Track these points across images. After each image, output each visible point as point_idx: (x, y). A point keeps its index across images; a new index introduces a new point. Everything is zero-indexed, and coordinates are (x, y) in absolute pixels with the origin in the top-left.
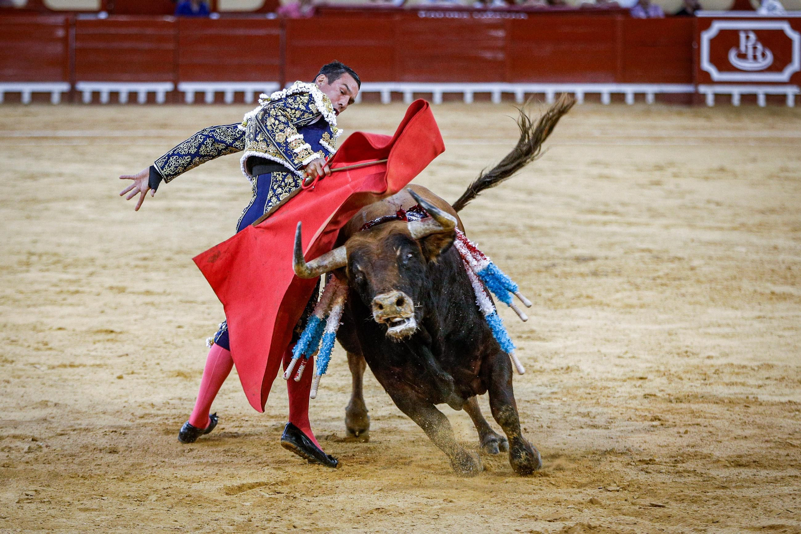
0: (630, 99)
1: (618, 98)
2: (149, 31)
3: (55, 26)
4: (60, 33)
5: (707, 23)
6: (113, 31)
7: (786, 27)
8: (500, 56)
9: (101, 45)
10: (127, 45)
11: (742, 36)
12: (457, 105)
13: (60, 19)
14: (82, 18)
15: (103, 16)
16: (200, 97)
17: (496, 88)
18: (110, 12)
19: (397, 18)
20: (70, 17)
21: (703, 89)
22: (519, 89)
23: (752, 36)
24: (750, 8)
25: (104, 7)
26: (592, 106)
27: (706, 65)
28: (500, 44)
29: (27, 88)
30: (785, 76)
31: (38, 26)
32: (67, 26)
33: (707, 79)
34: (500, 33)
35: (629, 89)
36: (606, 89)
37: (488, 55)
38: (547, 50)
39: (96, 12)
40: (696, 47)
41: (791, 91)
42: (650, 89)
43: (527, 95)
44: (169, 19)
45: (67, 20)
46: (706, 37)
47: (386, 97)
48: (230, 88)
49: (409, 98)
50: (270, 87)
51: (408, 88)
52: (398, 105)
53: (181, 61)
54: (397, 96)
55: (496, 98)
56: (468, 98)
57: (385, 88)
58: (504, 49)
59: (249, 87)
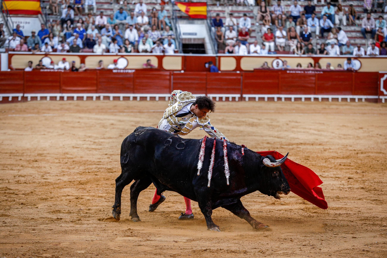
0: (357, 100)
1: (353, 100)
2: (198, 77)
3: (166, 75)
4: (168, 77)
5: (382, 75)
6: (186, 77)
8: (313, 85)
9: (182, 81)
10: (190, 81)
12: (299, 102)
13: (168, 73)
14: (175, 72)
15: (182, 72)
17: (312, 96)
18: (185, 71)
19: (280, 73)
20: (172, 72)
21: (381, 97)
22: (320, 97)
25: (182, 69)
26: (344, 103)
27: (382, 89)
28: (314, 82)
29: (157, 96)
31: (161, 75)
32: (170, 75)
33: (382, 94)
34: (313, 78)
35: (356, 97)
36: (349, 97)
37: (310, 85)
38: (329, 84)
39: (180, 71)
40: (379, 83)
42: (364, 97)
43: (323, 99)
44: (205, 73)
45: (170, 73)
46: (382, 80)
47: (276, 100)
48: (224, 96)
49: (283, 100)
50: (237, 96)
51: (283, 96)
52: (280, 102)
53: (208, 87)
54: (279, 99)
55: (312, 100)
56: (303, 100)
57: (276, 96)
58: (315, 83)
59: (231, 96)
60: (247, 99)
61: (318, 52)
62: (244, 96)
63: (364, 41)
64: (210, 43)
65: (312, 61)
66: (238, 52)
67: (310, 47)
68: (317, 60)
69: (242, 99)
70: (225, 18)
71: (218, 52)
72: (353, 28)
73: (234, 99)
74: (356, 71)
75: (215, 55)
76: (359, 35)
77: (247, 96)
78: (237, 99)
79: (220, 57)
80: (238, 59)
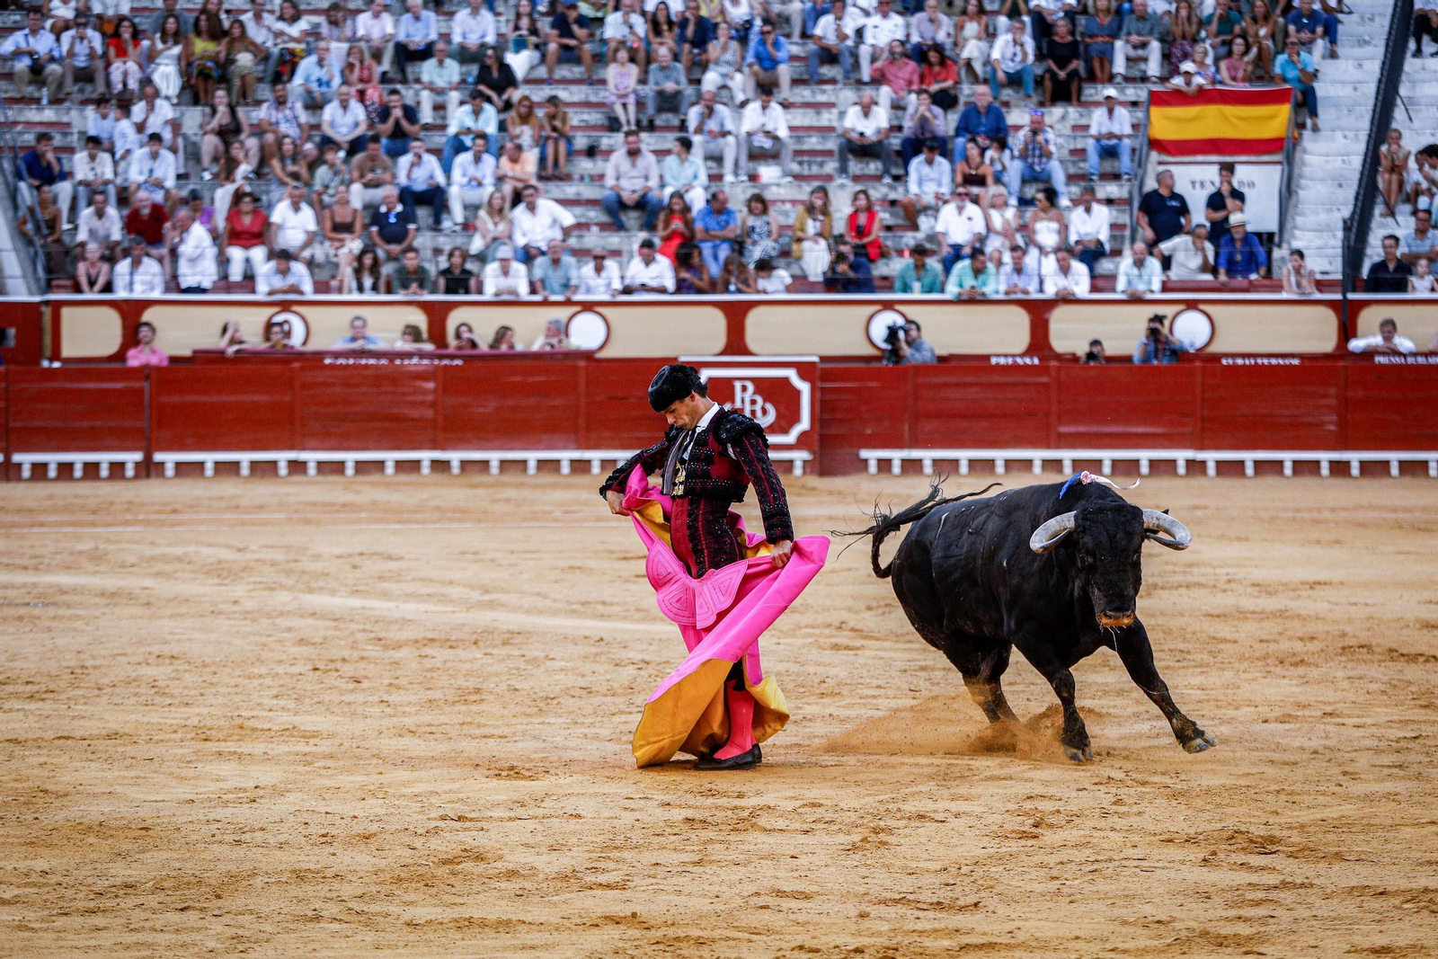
0: (595, 468)
1: (581, 467)
7: (791, 374)
8: (429, 413)
11: (738, 385)
12: (375, 478)
16: (39, 471)
17: (425, 456)
22: (455, 457)
23: (750, 387)
24: (748, 352)
26: (548, 479)
28: (430, 398)
30: (791, 438)
34: (431, 385)
35: (593, 456)
36: (566, 456)
37: (415, 413)
38: (487, 407)
41: (800, 456)
43: (465, 464)
47: (283, 470)
48: (78, 458)
49: (312, 470)
50: (132, 458)
51: (311, 457)
52: (298, 478)
53: (12, 425)
54: (297, 467)
55: (426, 469)
56: (390, 469)
57: (282, 457)
58: (433, 405)
59: (105, 458)
60: (170, 471)
61: (442, 282)
62: (158, 457)
63: (614, 240)
64: (16, 250)
65: (419, 319)
66: (131, 286)
67: (410, 261)
68: (437, 314)
69: (148, 469)
70: (71, 150)
71: (49, 287)
72: (570, 190)
73: (117, 469)
74: (588, 355)
75: (37, 299)
76: (594, 215)
77: (169, 458)
78: (130, 472)
79: (57, 305)
80: (132, 314)
